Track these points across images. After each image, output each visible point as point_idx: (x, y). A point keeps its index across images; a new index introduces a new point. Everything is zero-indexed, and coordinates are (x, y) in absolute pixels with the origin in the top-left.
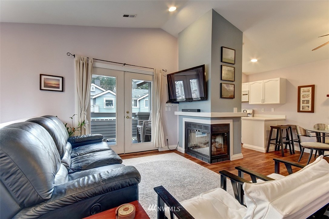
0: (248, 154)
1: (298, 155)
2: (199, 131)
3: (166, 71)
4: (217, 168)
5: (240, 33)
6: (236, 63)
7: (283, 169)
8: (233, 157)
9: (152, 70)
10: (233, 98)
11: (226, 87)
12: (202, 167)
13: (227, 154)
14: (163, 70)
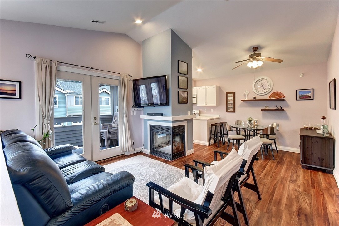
0: (197, 148)
1: (227, 144)
2: (162, 133)
3: (131, 76)
4: (177, 163)
5: (190, 50)
6: (188, 74)
7: (219, 157)
8: (188, 152)
9: (119, 75)
10: (187, 103)
11: (182, 95)
12: (166, 165)
13: (183, 150)
14: (129, 75)
